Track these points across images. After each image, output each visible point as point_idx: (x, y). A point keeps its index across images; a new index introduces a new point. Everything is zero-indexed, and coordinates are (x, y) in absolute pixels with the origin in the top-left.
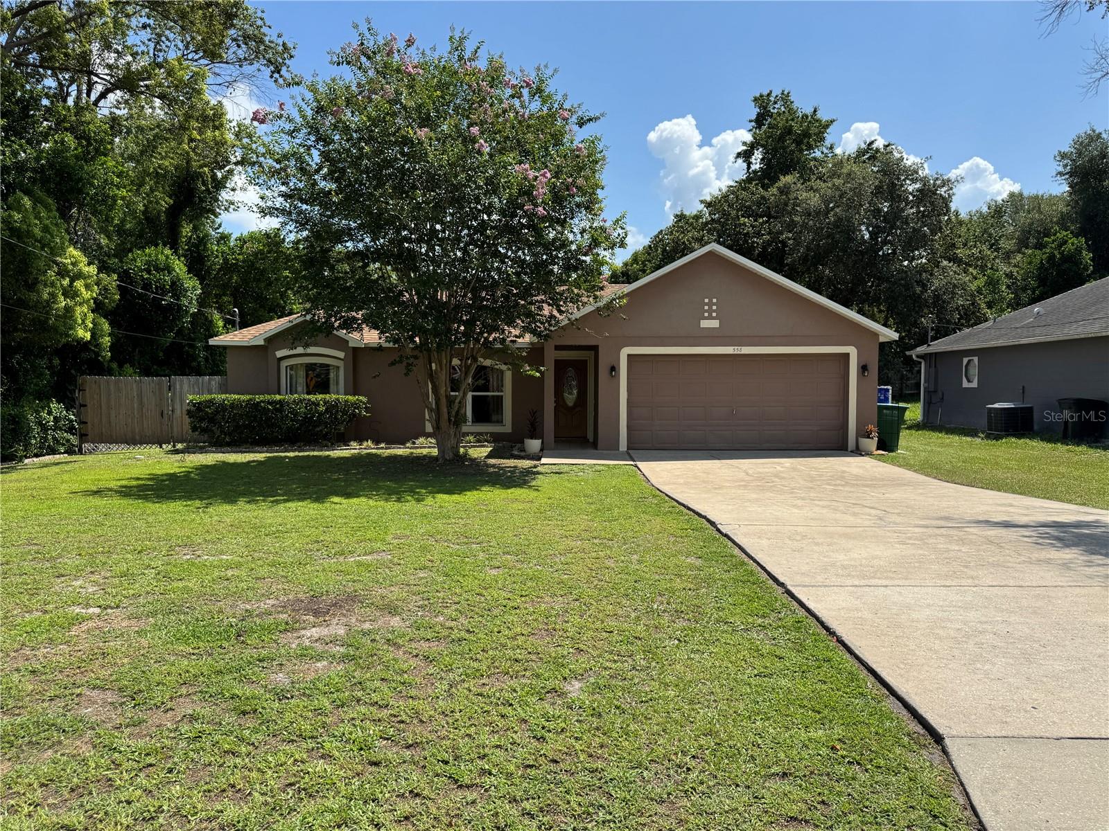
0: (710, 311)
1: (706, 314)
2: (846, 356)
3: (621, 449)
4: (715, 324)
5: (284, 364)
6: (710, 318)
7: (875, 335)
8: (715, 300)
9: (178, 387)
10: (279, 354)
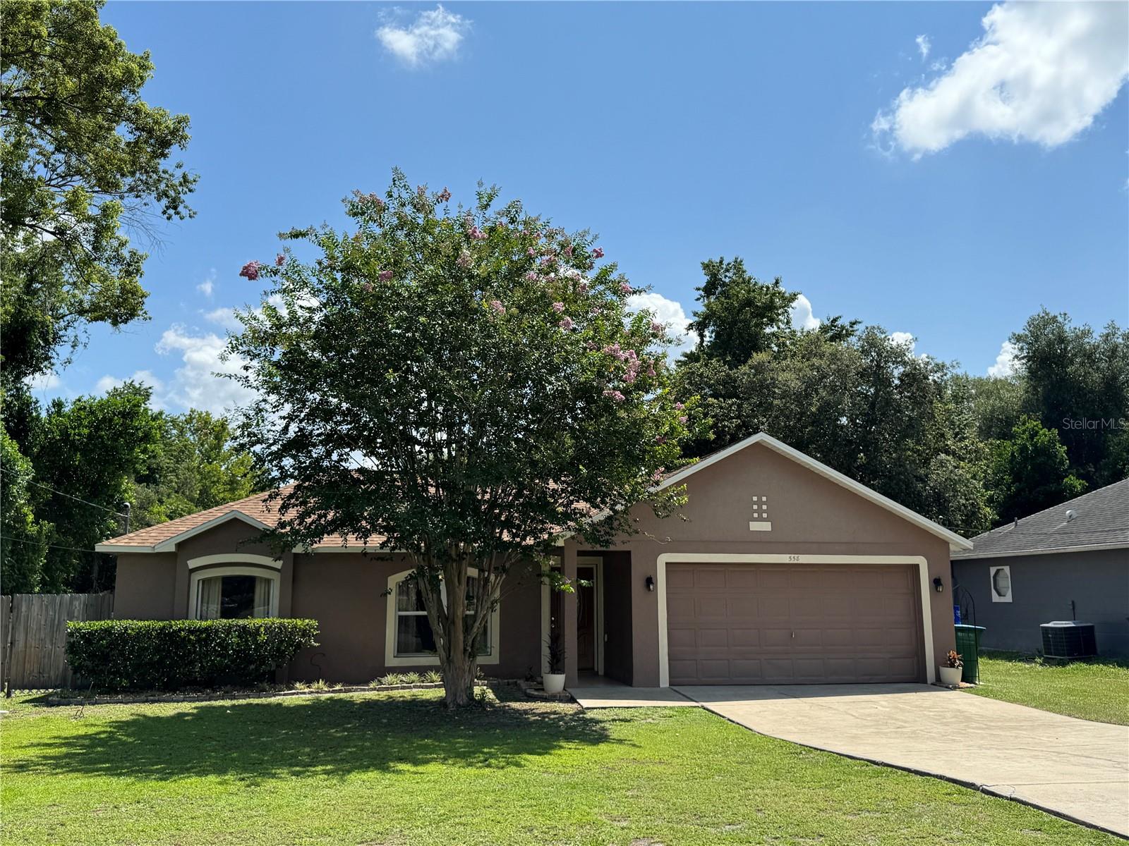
0: (760, 511)
1: (756, 515)
2: (916, 568)
3: (661, 686)
4: (766, 526)
5: (197, 577)
6: (760, 519)
7: (945, 543)
8: (764, 499)
9: (24, 609)
10: (192, 564)
